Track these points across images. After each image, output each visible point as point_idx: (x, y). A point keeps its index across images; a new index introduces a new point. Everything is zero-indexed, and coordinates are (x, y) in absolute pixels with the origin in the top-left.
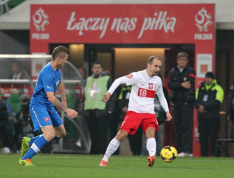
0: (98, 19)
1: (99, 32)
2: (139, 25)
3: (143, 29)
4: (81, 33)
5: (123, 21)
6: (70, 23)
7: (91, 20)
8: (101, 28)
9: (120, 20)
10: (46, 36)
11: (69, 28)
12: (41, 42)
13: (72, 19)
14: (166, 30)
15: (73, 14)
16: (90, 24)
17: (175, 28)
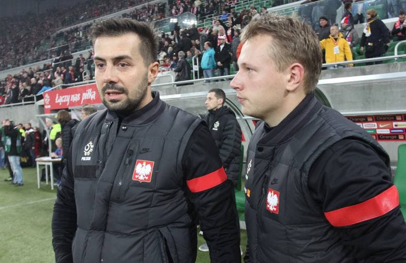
0: (66, 96)
1: (67, 102)
2: (81, 97)
3: (83, 99)
4: (60, 104)
5: (75, 96)
6: (56, 99)
7: (63, 97)
8: (67, 100)
9: (74, 95)
10: (49, 107)
11: (56, 102)
12: (47, 109)
13: (57, 97)
14: (92, 99)
15: (57, 95)
16: (63, 99)
17: (96, 96)
